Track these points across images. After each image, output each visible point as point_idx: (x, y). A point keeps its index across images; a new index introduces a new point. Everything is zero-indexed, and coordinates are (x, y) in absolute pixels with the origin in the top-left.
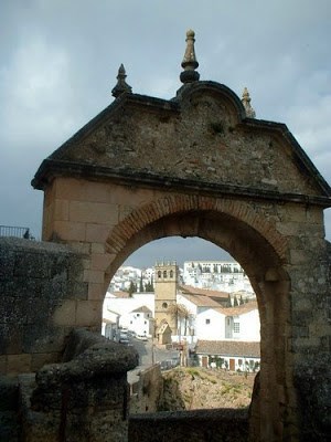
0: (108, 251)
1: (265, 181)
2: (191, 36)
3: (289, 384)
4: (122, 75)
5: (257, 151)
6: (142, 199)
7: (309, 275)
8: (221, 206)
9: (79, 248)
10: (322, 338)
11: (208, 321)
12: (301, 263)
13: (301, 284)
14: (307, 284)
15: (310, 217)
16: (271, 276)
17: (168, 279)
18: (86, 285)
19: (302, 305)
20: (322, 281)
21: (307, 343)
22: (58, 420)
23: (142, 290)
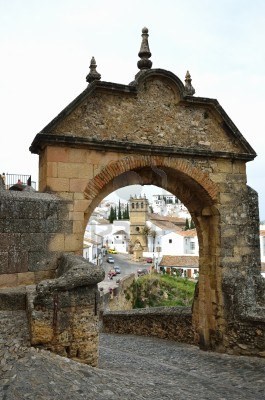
0: (87, 198)
1: (201, 142)
2: (145, 32)
3: (219, 289)
4: (93, 66)
5: (195, 120)
6: (110, 159)
7: (234, 211)
8: (168, 162)
9: (65, 197)
10: (243, 257)
11: (170, 241)
12: (228, 203)
13: (228, 218)
14: (233, 218)
15: (235, 169)
16: (206, 212)
17: (140, 209)
18: (71, 222)
19: (229, 233)
20: (243, 215)
21: (232, 260)
22: (51, 316)
23: (120, 218)
